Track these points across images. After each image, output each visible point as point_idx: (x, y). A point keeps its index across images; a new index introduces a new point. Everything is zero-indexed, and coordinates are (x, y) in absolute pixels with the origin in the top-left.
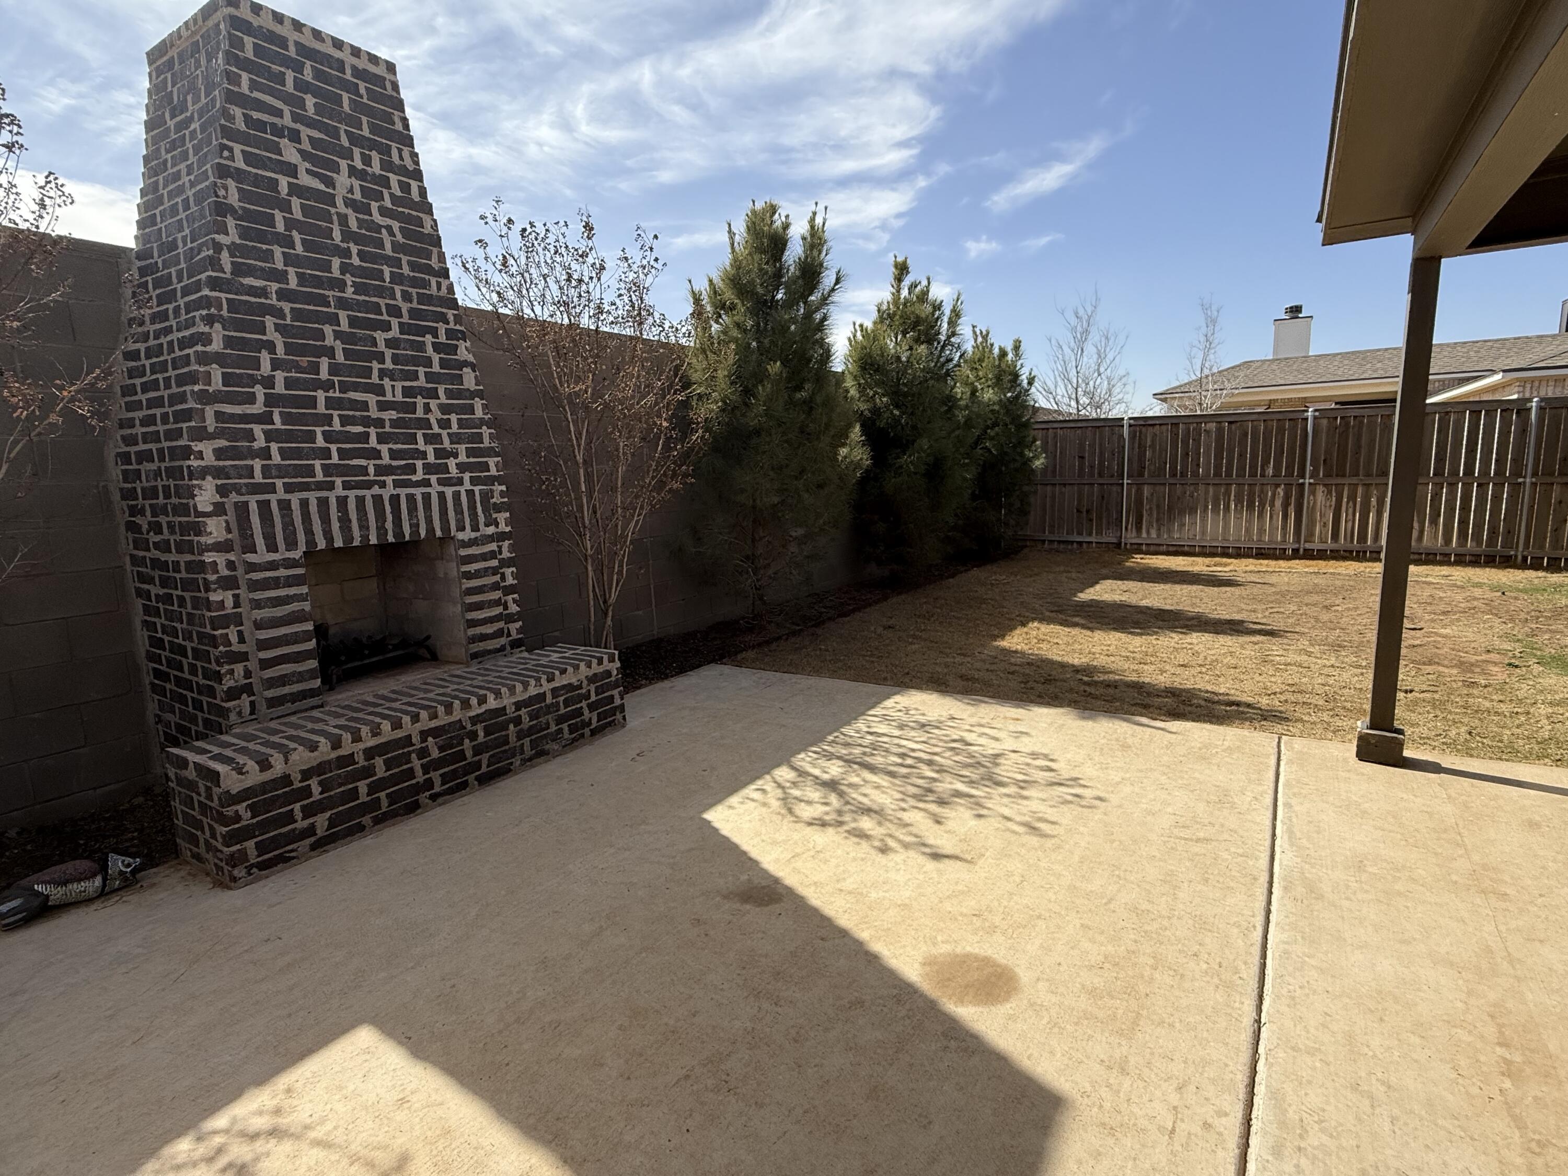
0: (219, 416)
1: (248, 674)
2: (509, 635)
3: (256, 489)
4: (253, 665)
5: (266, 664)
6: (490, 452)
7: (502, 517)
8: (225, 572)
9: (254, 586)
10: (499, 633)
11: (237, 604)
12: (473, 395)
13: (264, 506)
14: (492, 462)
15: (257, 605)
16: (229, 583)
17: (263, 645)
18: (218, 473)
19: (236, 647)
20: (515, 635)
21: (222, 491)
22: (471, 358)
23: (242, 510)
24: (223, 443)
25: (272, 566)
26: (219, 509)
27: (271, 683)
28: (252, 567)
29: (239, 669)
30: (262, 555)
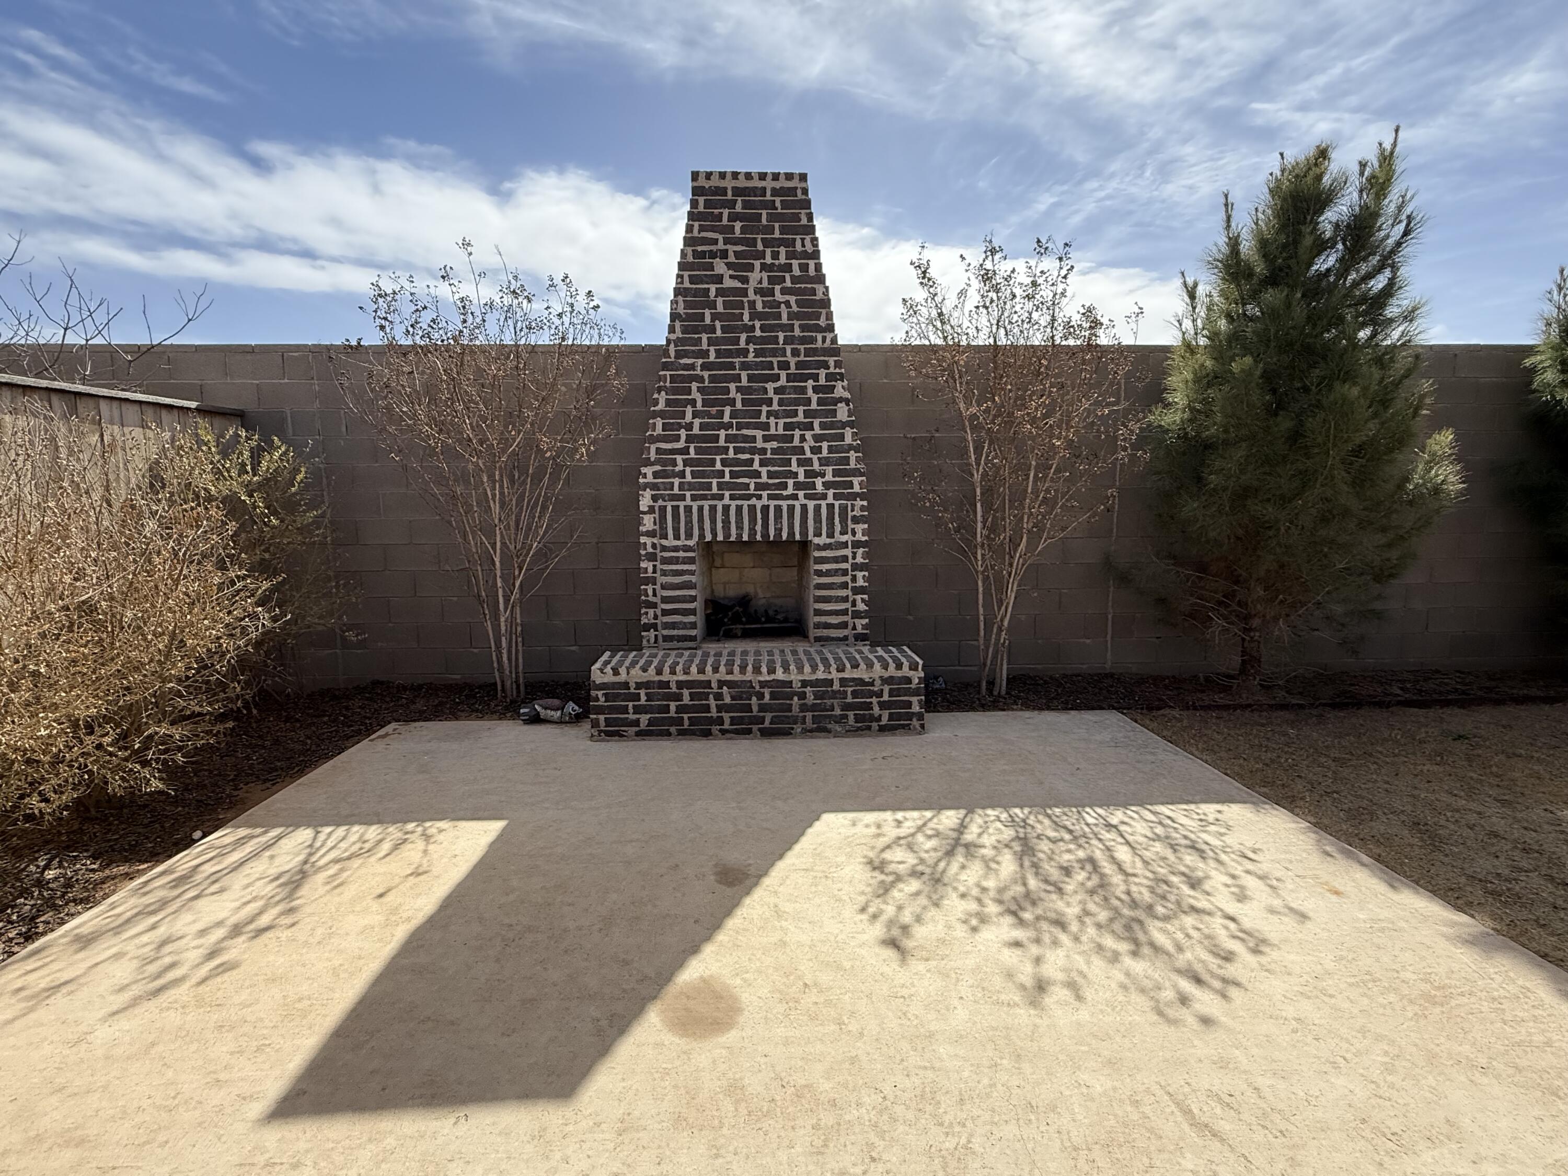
0: (658, 451)
1: (656, 617)
2: (854, 628)
3: (674, 498)
4: (659, 612)
5: (665, 613)
6: (856, 473)
7: (860, 528)
8: (650, 550)
9: (665, 561)
10: (844, 625)
11: (655, 572)
12: (844, 425)
13: (676, 509)
14: (856, 481)
15: (664, 573)
16: (652, 557)
17: (665, 600)
18: (654, 487)
19: (651, 598)
20: (859, 629)
21: (654, 498)
22: (847, 395)
23: (663, 509)
24: (658, 468)
25: (676, 549)
26: (651, 510)
27: (667, 626)
28: (664, 549)
29: (651, 612)
30: (670, 542)
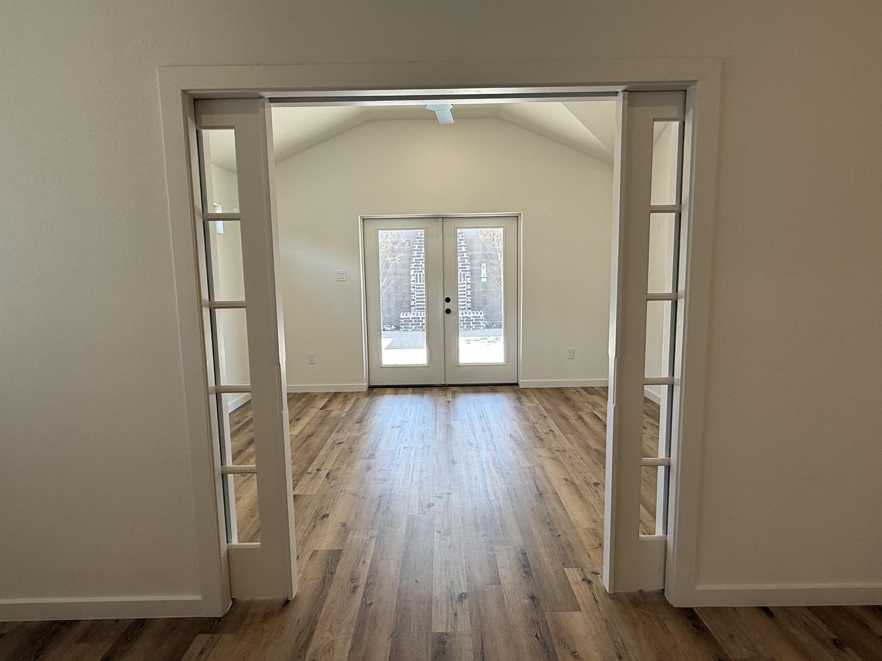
0: (416, 260)
1: (415, 303)
2: (467, 306)
3: (419, 272)
6: (467, 264)
7: (468, 279)
9: (417, 288)
11: (414, 291)
12: (464, 252)
13: (420, 275)
14: (467, 267)
15: (417, 291)
16: (414, 287)
17: (417, 299)
18: (415, 269)
19: (413, 298)
21: (415, 272)
22: (465, 244)
23: (417, 275)
24: (415, 264)
25: (420, 285)
26: (414, 275)
27: (417, 305)
28: (417, 285)
